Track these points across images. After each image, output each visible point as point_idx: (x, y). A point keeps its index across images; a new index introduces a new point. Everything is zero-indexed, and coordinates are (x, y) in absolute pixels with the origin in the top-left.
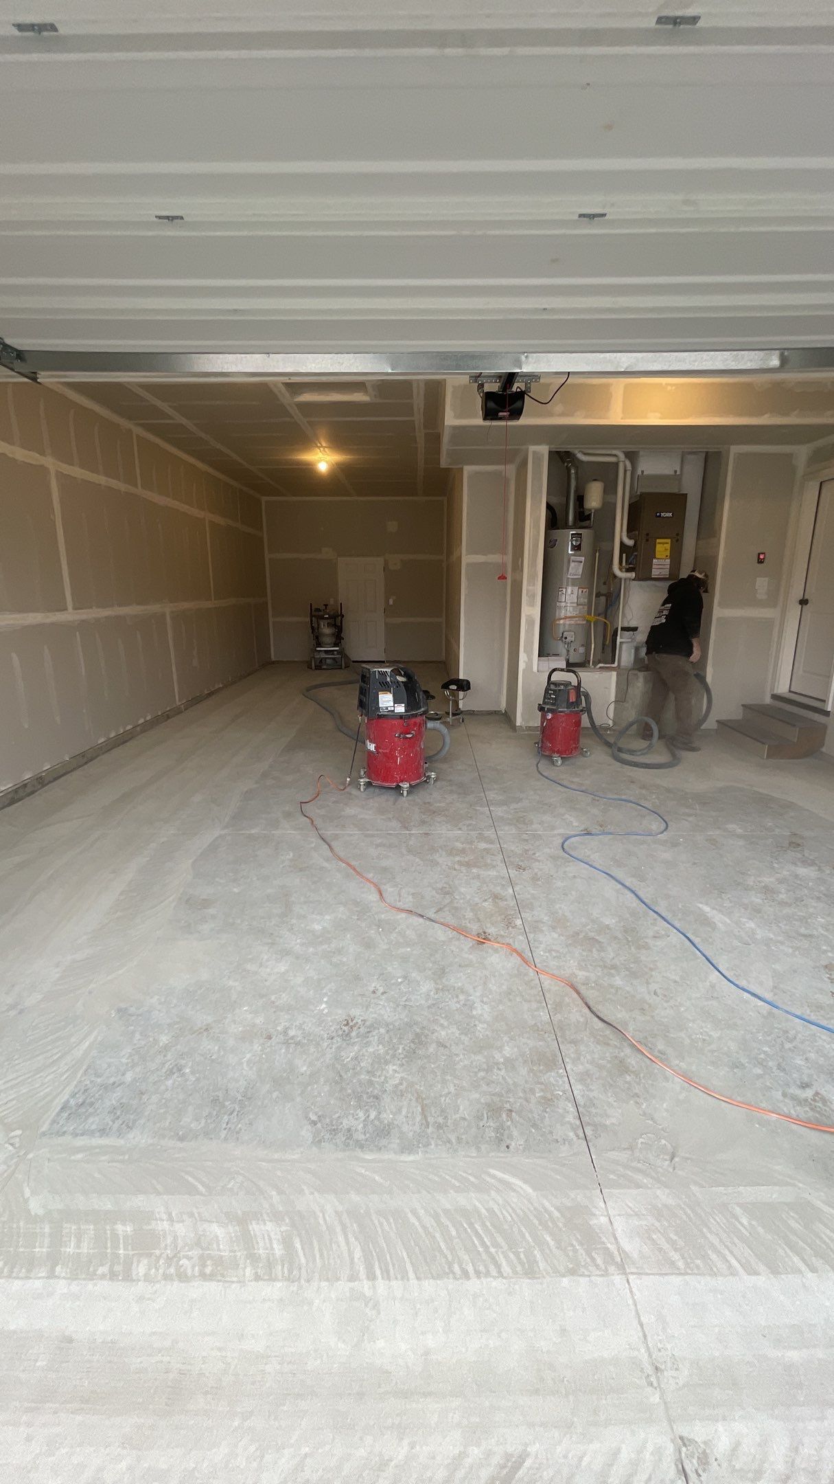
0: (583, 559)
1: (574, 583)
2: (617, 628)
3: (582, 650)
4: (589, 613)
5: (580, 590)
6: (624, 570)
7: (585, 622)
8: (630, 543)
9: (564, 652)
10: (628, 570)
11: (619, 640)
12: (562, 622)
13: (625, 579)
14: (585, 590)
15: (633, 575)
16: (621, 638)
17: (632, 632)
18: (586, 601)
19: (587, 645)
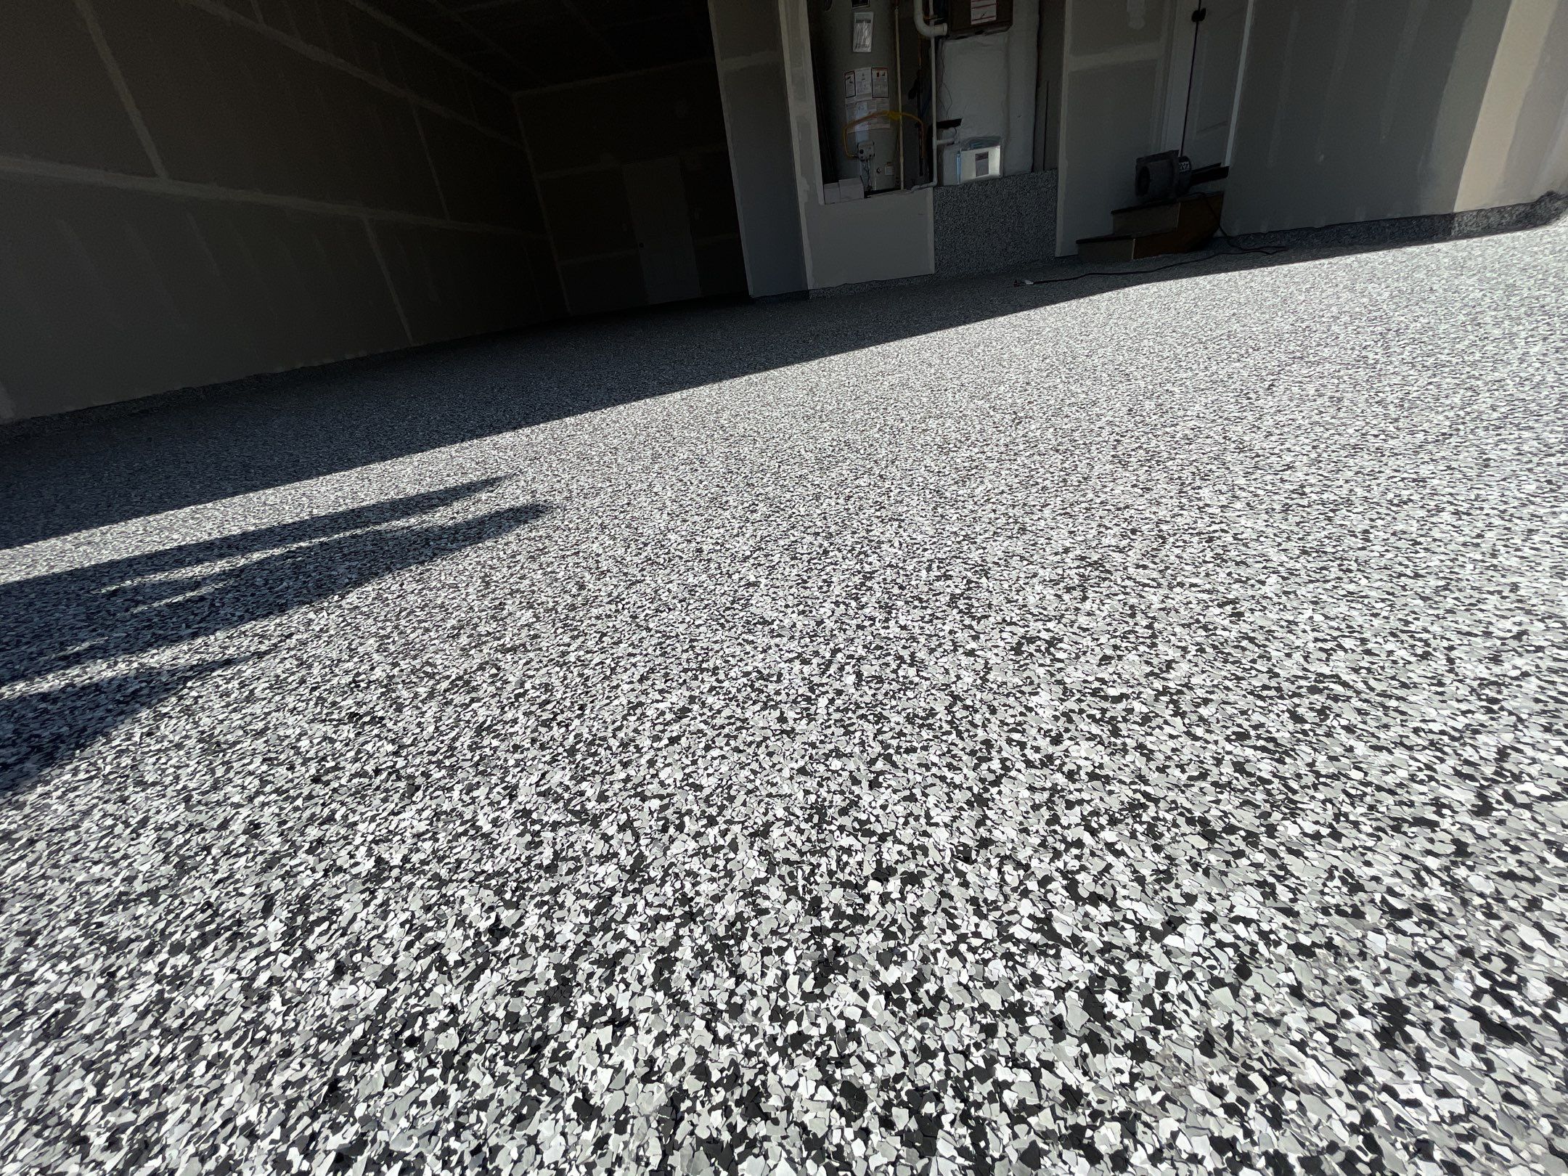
1: (866, 59)
2: (931, 127)
3: (889, 171)
4: (894, 108)
5: (875, 72)
6: (932, 22)
7: (888, 126)
9: (862, 172)
10: (937, 22)
11: (935, 142)
12: (858, 128)
13: (935, 38)
14: (886, 71)
15: (943, 29)
16: (938, 138)
17: (952, 130)
18: (886, 89)
19: (894, 163)
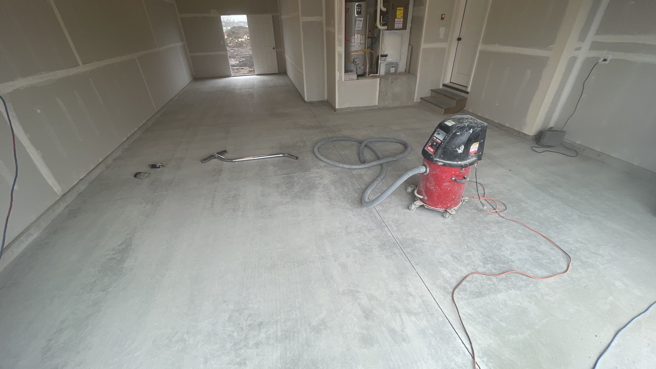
0: (362, 19)
1: (358, 32)
2: (379, 55)
3: (362, 68)
4: (365, 48)
5: (361, 36)
6: (382, 24)
7: (364, 53)
8: (384, 9)
9: (355, 69)
10: (383, 25)
12: (353, 54)
13: (382, 30)
14: (363, 36)
15: (386, 27)
16: (380, 61)
17: (385, 58)
18: (364, 42)
19: (365, 65)
